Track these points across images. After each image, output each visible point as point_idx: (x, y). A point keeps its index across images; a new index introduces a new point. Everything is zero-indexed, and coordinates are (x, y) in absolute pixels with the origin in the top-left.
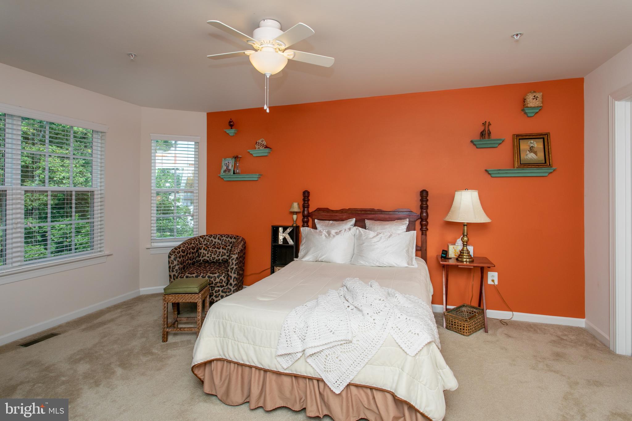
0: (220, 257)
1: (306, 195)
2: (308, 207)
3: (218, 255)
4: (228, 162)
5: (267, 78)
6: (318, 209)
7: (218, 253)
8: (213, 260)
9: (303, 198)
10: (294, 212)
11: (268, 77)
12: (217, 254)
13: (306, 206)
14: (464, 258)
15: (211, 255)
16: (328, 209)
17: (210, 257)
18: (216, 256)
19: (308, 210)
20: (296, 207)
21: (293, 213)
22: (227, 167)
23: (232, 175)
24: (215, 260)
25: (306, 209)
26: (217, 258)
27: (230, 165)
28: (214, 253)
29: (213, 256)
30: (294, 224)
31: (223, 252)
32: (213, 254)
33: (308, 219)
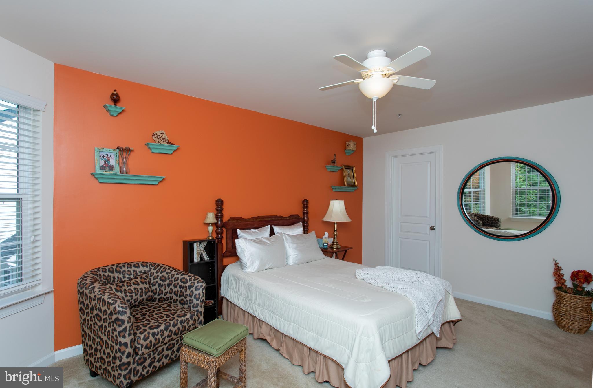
0: (144, 296)
1: (220, 204)
2: (222, 217)
3: (141, 294)
4: (107, 155)
5: (374, 102)
6: (231, 218)
7: (140, 291)
8: (135, 302)
9: (216, 207)
10: (210, 223)
11: (375, 100)
12: (139, 293)
13: (219, 216)
14: (335, 246)
15: (131, 296)
16: (240, 218)
17: (131, 299)
18: (138, 296)
19: (221, 221)
20: (211, 218)
21: (208, 224)
22: (107, 162)
23: (118, 175)
24: (137, 303)
25: (219, 219)
26: (140, 299)
27: (110, 159)
28: (135, 292)
29: (135, 297)
30: (210, 236)
31: (145, 288)
32: (134, 294)
33: (223, 230)
